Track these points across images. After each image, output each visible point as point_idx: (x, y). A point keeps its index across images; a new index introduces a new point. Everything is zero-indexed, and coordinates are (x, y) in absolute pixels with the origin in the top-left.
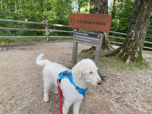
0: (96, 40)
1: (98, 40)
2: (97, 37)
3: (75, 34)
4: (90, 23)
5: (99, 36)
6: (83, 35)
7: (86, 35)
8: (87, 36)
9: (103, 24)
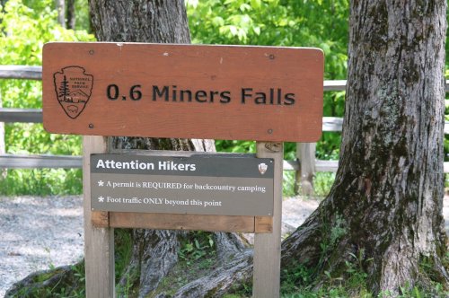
0: (252, 189)
1: (263, 190)
2: (257, 174)
3: (94, 169)
4: (199, 96)
5: (263, 167)
6: (156, 172)
7: (177, 173)
8: (189, 173)
9: (283, 100)
